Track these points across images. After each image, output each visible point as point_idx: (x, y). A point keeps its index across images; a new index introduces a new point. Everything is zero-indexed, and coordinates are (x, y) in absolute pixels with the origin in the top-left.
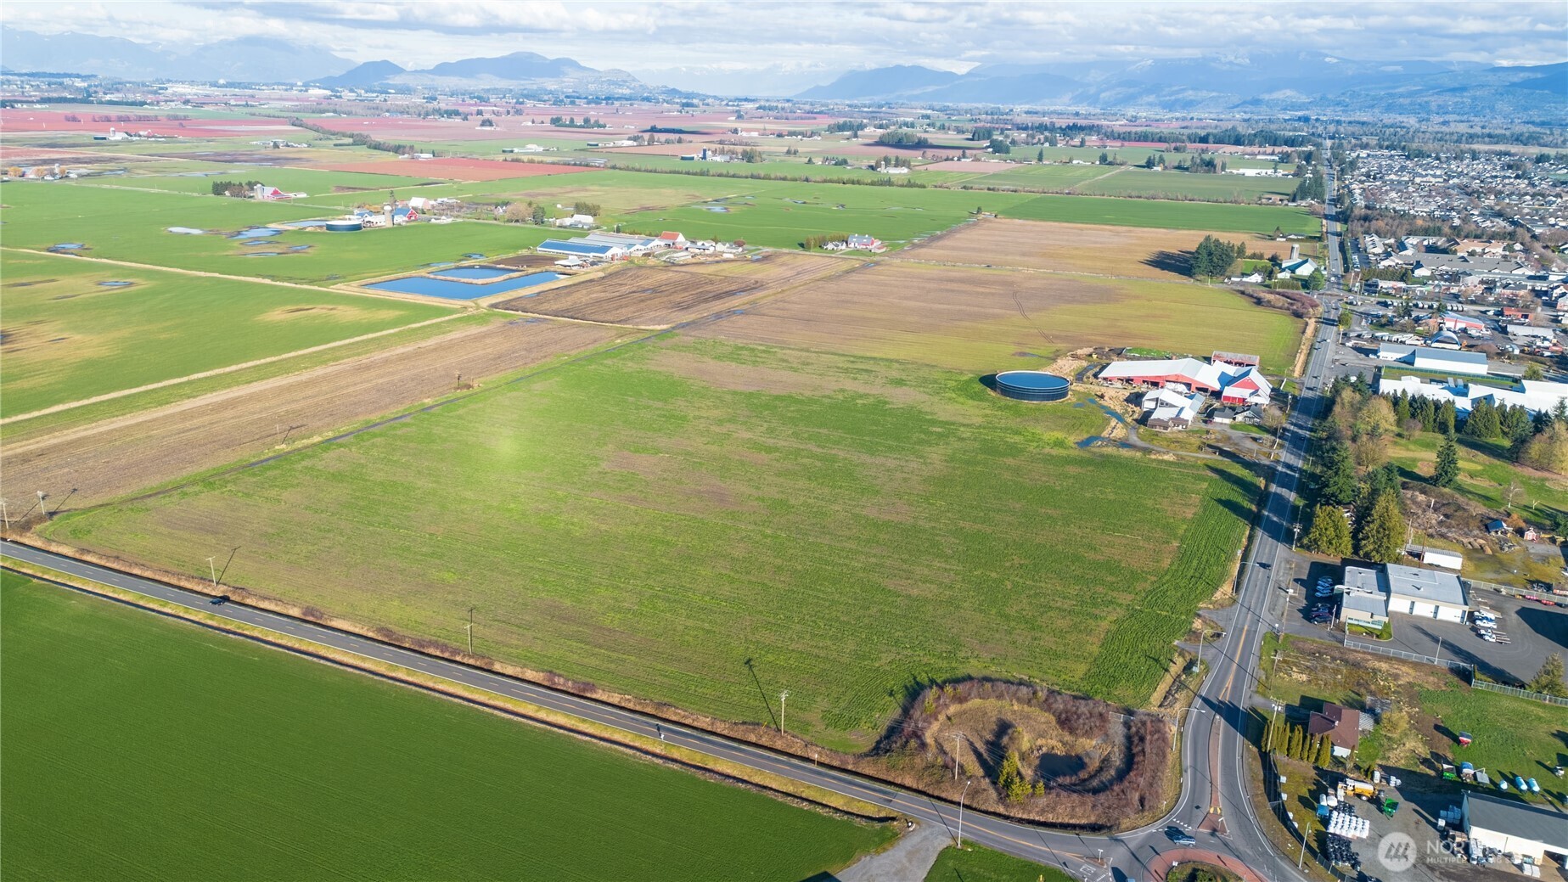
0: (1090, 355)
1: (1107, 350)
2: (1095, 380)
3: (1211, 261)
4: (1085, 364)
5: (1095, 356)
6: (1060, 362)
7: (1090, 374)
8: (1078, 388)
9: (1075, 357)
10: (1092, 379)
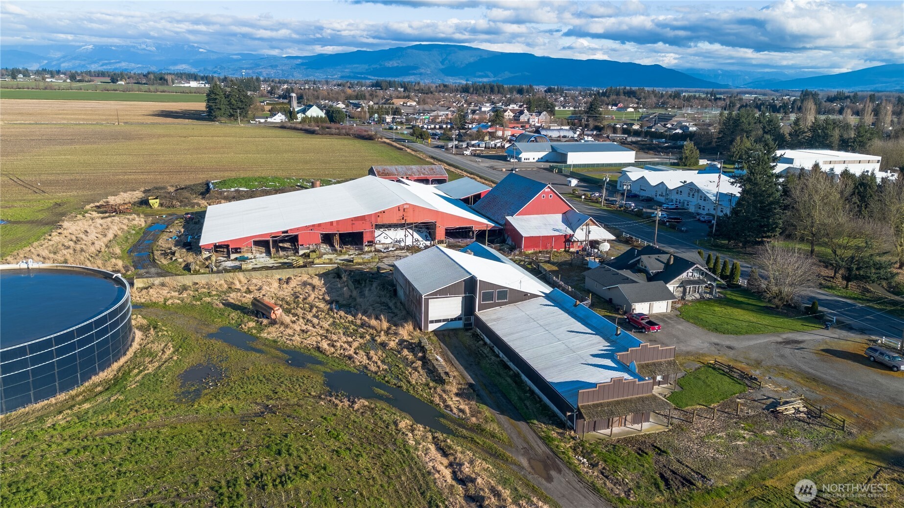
0: (144, 202)
1: (172, 189)
2: (191, 258)
3: (230, 104)
4: (140, 221)
5: (155, 203)
6: (71, 227)
7: (165, 241)
8: (156, 295)
9: (107, 210)
10: (182, 256)
